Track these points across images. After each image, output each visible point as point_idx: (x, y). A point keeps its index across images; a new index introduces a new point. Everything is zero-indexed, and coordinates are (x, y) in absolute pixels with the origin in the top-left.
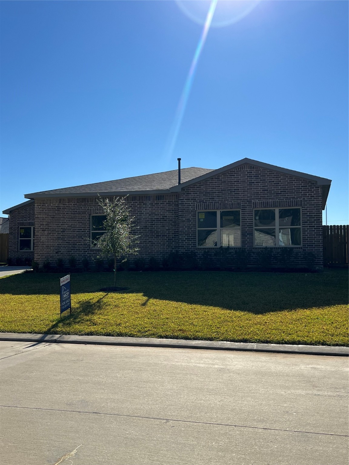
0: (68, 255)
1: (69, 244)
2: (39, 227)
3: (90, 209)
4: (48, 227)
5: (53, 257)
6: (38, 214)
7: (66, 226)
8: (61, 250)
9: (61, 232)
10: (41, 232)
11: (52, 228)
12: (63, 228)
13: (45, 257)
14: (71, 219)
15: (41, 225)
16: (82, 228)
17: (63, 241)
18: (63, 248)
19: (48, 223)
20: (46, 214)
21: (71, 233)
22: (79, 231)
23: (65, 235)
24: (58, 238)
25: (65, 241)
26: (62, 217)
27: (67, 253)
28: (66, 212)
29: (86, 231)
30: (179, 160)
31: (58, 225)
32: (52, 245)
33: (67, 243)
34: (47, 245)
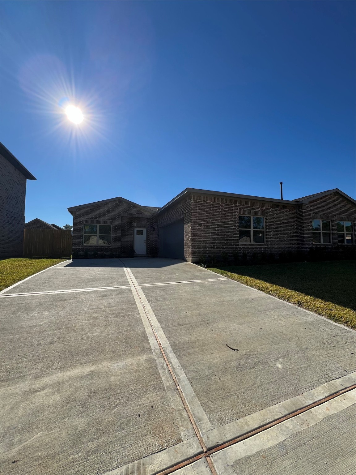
0: (222, 249)
1: (223, 239)
2: (196, 221)
3: (239, 210)
4: (204, 222)
5: (209, 250)
6: (194, 209)
7: (220, 223)
8: (217, 244)
9: (216, 227)
10: (198, 227)
11: (208, 224)
12: (218, 224)
13: (202, 250)
14: (224, 217)
15: (198, 220)
16: (233, 225)
17: (217, 236)
18: (218, 242)
19: (204, 218)
20: (202, 210)
21: (224, 229)
22: (231, 228)
23: (219, 231)
24: (214, 233)
25: (220, 236)
26: (217, 214)
27: (221, 247)
28: (220, 210)
29: (236, 228)
30: (281, 183)
31: (213, 221)
32: (209, 239)
33: (221, 237)
34: (204, 239)
